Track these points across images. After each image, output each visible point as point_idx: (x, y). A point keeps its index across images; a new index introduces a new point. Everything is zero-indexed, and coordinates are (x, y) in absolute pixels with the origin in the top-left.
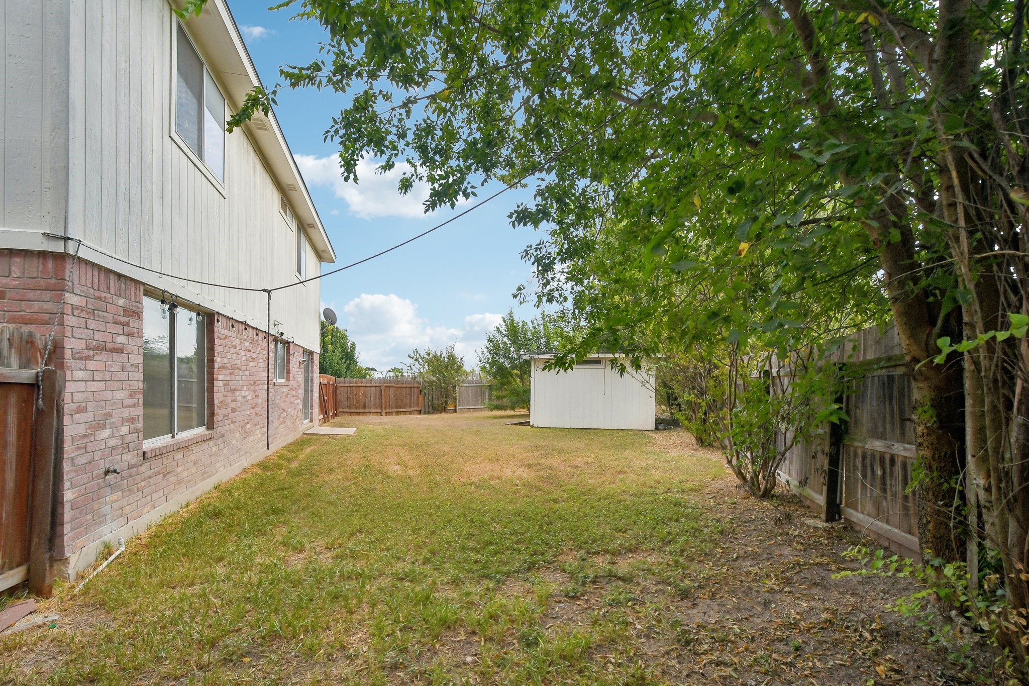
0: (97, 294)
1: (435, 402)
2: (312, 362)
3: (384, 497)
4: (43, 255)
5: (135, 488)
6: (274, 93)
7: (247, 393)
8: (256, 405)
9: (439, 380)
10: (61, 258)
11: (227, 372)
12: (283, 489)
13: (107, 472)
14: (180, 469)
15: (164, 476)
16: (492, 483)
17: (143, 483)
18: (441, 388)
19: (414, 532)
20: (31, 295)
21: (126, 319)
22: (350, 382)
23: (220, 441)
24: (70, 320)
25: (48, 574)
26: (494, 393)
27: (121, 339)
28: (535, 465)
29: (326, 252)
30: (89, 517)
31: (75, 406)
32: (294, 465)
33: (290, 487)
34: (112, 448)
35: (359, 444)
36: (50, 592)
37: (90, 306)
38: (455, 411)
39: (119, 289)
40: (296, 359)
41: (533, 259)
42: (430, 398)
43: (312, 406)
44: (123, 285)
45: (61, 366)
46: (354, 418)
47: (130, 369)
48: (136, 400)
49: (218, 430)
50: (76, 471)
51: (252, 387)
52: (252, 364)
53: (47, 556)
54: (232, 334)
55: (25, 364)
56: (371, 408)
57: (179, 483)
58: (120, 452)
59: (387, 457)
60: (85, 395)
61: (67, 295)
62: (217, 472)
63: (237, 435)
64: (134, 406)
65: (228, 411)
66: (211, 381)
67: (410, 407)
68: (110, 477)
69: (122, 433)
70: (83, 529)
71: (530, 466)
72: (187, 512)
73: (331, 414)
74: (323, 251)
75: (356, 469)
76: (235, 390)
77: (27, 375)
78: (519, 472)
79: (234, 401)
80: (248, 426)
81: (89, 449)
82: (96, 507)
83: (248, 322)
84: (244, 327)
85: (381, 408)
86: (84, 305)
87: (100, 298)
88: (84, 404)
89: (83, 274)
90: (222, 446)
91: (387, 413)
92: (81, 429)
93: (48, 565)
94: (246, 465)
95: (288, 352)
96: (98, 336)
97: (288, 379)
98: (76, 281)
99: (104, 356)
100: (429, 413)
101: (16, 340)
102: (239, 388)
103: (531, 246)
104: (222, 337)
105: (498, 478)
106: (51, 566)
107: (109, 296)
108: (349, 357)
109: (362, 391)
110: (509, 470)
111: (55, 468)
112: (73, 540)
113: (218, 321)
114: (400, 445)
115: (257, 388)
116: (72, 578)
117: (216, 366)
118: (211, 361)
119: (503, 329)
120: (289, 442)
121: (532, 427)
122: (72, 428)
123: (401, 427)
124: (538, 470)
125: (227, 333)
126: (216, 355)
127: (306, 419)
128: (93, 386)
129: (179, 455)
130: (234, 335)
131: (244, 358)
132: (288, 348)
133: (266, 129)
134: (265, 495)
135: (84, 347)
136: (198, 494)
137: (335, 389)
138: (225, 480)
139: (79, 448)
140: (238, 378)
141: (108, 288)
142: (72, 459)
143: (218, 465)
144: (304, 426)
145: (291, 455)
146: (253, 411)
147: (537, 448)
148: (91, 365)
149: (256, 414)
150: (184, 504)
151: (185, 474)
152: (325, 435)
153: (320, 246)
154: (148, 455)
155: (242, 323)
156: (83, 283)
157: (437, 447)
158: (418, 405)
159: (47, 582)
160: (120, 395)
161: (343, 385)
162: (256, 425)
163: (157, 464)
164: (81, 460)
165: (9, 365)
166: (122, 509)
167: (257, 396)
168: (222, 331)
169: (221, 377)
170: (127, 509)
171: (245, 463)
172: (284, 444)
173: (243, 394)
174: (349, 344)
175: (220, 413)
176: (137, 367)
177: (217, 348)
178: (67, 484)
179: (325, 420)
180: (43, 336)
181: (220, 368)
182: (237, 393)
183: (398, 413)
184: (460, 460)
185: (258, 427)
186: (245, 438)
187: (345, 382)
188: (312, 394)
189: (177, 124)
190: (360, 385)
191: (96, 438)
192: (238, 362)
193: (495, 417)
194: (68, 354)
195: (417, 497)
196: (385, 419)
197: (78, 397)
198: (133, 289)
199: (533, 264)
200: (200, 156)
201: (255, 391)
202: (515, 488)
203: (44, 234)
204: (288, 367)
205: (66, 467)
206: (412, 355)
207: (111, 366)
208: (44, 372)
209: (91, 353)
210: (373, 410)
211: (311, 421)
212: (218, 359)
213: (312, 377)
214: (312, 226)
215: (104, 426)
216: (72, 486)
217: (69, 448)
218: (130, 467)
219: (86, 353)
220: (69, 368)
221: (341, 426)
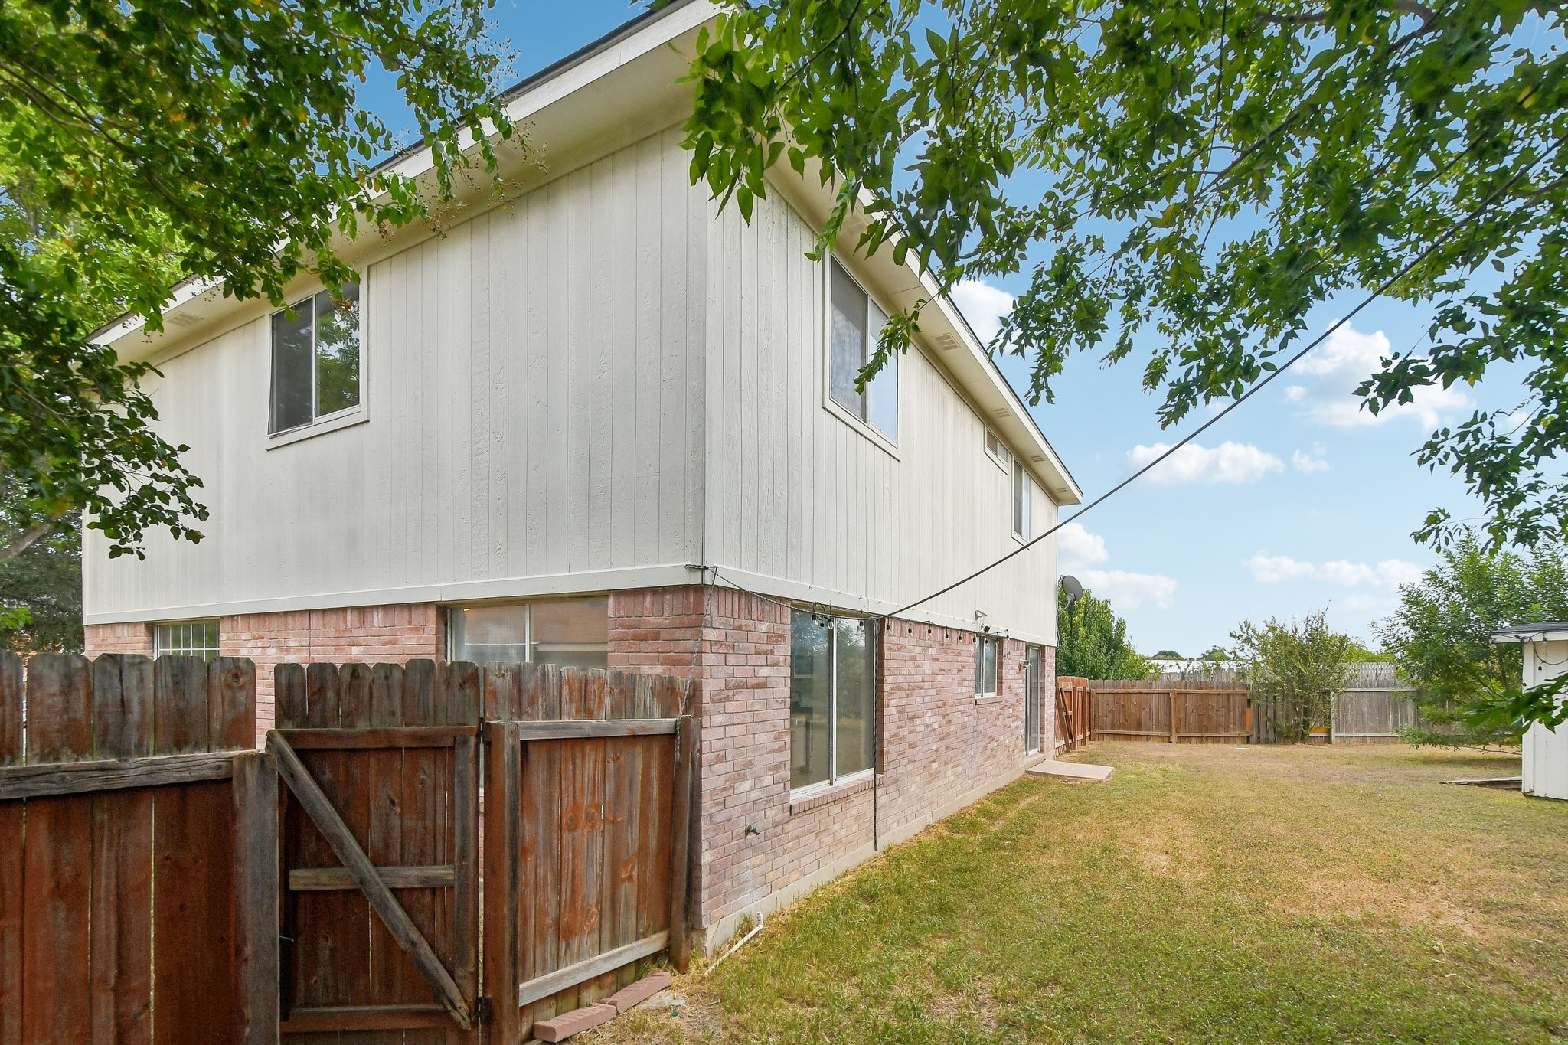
0: (737, 623)
1: (1283, 723)
2: (1043, 661)
3: (1117, 919)
4: (686, 589)
5: (780, 850)
6: (916, 314)
7: (932, 720)
8: (947, 735)
9: (1289, 681)
10: (699, 589)
11: (903, 694)
12: (966, 870)
13: (748, 831)
14: (837, 827)
15: (817, 835)
16: (1368, 933)
17: (790, 845)
18: (1295, 696)
19: (1152, 1013)
20: (678, 633)
21: (770, 647)
22: (1113, 686)
23: (891, 789)
24: (709, 659)
25: (684, 946)
26: (1427, 709)
27: (765, 672)
28: (1506, 907)
29: (1066, 489)
30: (728, 883)
31: (713, 755)
32: (996, 828)
33: (977, 869)
34: (754, 802)
35: (1108, 801)
36: (687, 966)
37: (729, 639)
38: (1328, 740)
39: (762, 612)
40: (1014, 660)
41: (1453, 460)
42: (1270, 714)
43: (1043, 729)
44: (767, 607)
45: (699, 713)
46: (1118, 744)
47: (774, 706)
48: (782, 743)
49: (890, 772)
50: (714, 830)
51: (940, 711)
52: (939, 678)
53: (683, 925)
54: (910, 641)
55: (666, 714)
56: (1150, 729)
57: (836, 845)
58: (762, 806)
59: (1149, 835)
60: (723, 742)
61: (705, 630)
62: (888, 830)
63: (918, 778)
64: (779, 750)
65: (904, 746)
66: (881, 707)
67: (1227, 729)
68: (752, 836)
69: (765, 785)
70: (721, 896)
71: (1488, 908)
72: (842, 885)
73: (1080, 737)
74: (1059, 490)
75: (1086, 850)
76: (914, 717)
77: (666, 725)
78: (1454, 918)
79: (912, 732)
80: (935, 765)
81: (728, 804)
82: (735, 871)
83: (933, 621)
84: (927, 627)
85: (1170, 729)
86: (722, 638)
87: (740, 628)
88: (723, 753)
89: (722, 603)
90: (895, 795)
91: (1181, 739)
92: (720, 782)
93: (684, 935)
94: (930, 821)
95: (1000, 652)
96: (739, 672)
97: (1000, 692)
98: (715, 613)
99: (744, 695)
100: (1267, 742)
101: (658, 687)
102: (920, 714)
103: (1446, 432)
104: (895, 647)
105: (1392, 924)
106: (687, 937)
107: (751, 622)
108: (1113, 643)
109: (1134, 699)
110: (1423, 908)
111: (690, 827)
112: (711, 909)
113: (888, 628)
114: (1181, 811)
115: (949, 710)
116: (709, 952)
117: (887, 688)
118: (881, 681)
119: (1447, 574)
120: (1001, 786)
121: (1529, 796)
122: (711, 781)
123: (1198, 769)
124: (1513, 924)
125: (902, 641)
126: (886, 673)
127: (1032, 747)
128: (733, 731)
129: (836, 809)
130: (913, 642)
131: (928, 672)
132: (1001, 647)
133: (956, 347)
134: (939, 877)
135: (723, 687)
136: (861, 859)
137: (1087, 697)
138: (898, 842)
139: (718, 804)
140: (919, 700)
141: (750, 614)
142: (711, 816)
143: (889, 820)
144: (1028, 760)
145: (996, 809)
146: (940, 744)
147: (1529, 859)
148: (731, 706)
149: (947, 748)
150: (841, 875)
151: (843, 833)
152: (1059, 776)
153: (1055, 484)
154: (796, 810)
155: (924, 624)
156: (723, 614)
157: (1258, 823)
158: (1243, 726)
159: (683, 954)
160: (763, 738)
161: (1101, 690)
162: (946, 763)
163: (808, 822)
164: (720, 818)
165: (651, 716)
166: (765, 875)
167: (949, 723)
168: (896, 640)
169: (893, 702)
170: (771, 876)
171: (929, 817)
172: (992, 790)
173: (927, 721)
174: (1114, 624)
175: (891, 750)
176: (784, 702)
177: (887, 664)
178: (705, 845)
179: (1070, 747)
180: (683, 677)
181: (892, 690)
182: (918, 721)
183: (1201, 740)
184: (1301, 863)
185: (950, 766)
186: (930, 782)
187: (1104, 687)
188: (1043, 710)
189: (832, 388)
190: (1131, 690)
191: (736, 791)
192: (919, 679)
193: (1428, 761)
194: (706, 697)
195: (1182, 933)
196: (1176, 751)
197: (716, 745)
198: (778, 608)
199: (1455, 469)
200: (864, 416)
201: (945, 716)
202: (1428, 960)
203: (688, 567)
204: (1000, 674)
205: (705, 825)
206: (1238, 632)
207: (752, 705)
208: (681, 720)
209: (731, 692)
210: (1155, 733)
211: (1042, 751)
212: (889, 679)
213: (1043, 684)
214: (1040, 458)
215: (744, 778)
216: (711, 847)
217: (706, 804)
218: (775, 825)
219: (725, 693)
220: (706, 712)
221: (1090, 760)
